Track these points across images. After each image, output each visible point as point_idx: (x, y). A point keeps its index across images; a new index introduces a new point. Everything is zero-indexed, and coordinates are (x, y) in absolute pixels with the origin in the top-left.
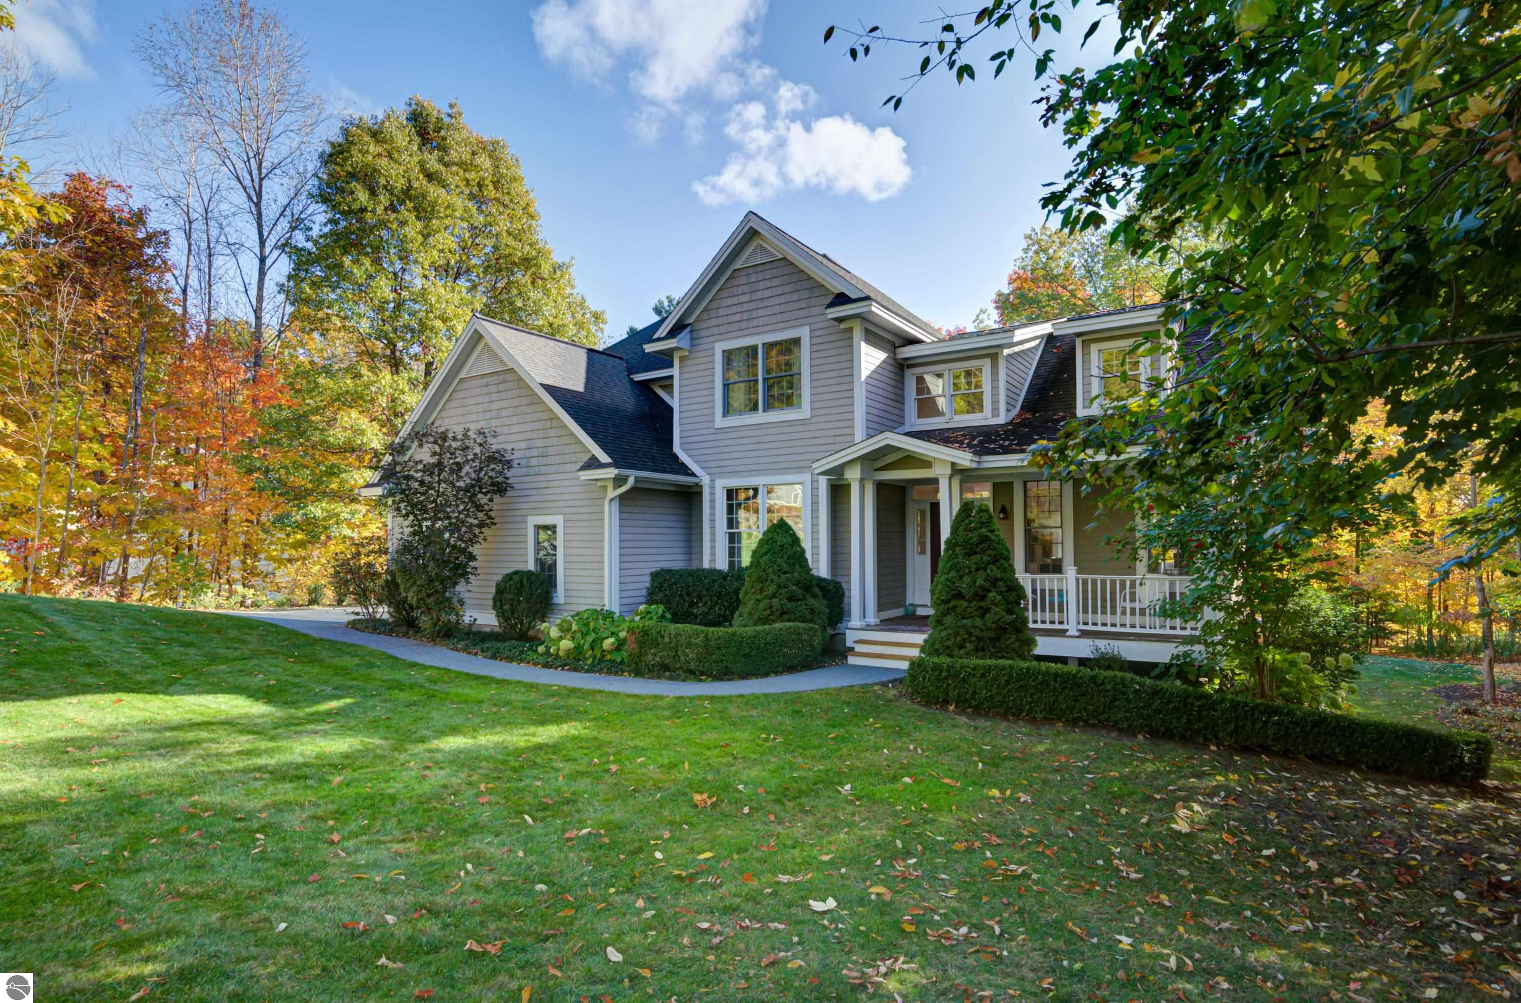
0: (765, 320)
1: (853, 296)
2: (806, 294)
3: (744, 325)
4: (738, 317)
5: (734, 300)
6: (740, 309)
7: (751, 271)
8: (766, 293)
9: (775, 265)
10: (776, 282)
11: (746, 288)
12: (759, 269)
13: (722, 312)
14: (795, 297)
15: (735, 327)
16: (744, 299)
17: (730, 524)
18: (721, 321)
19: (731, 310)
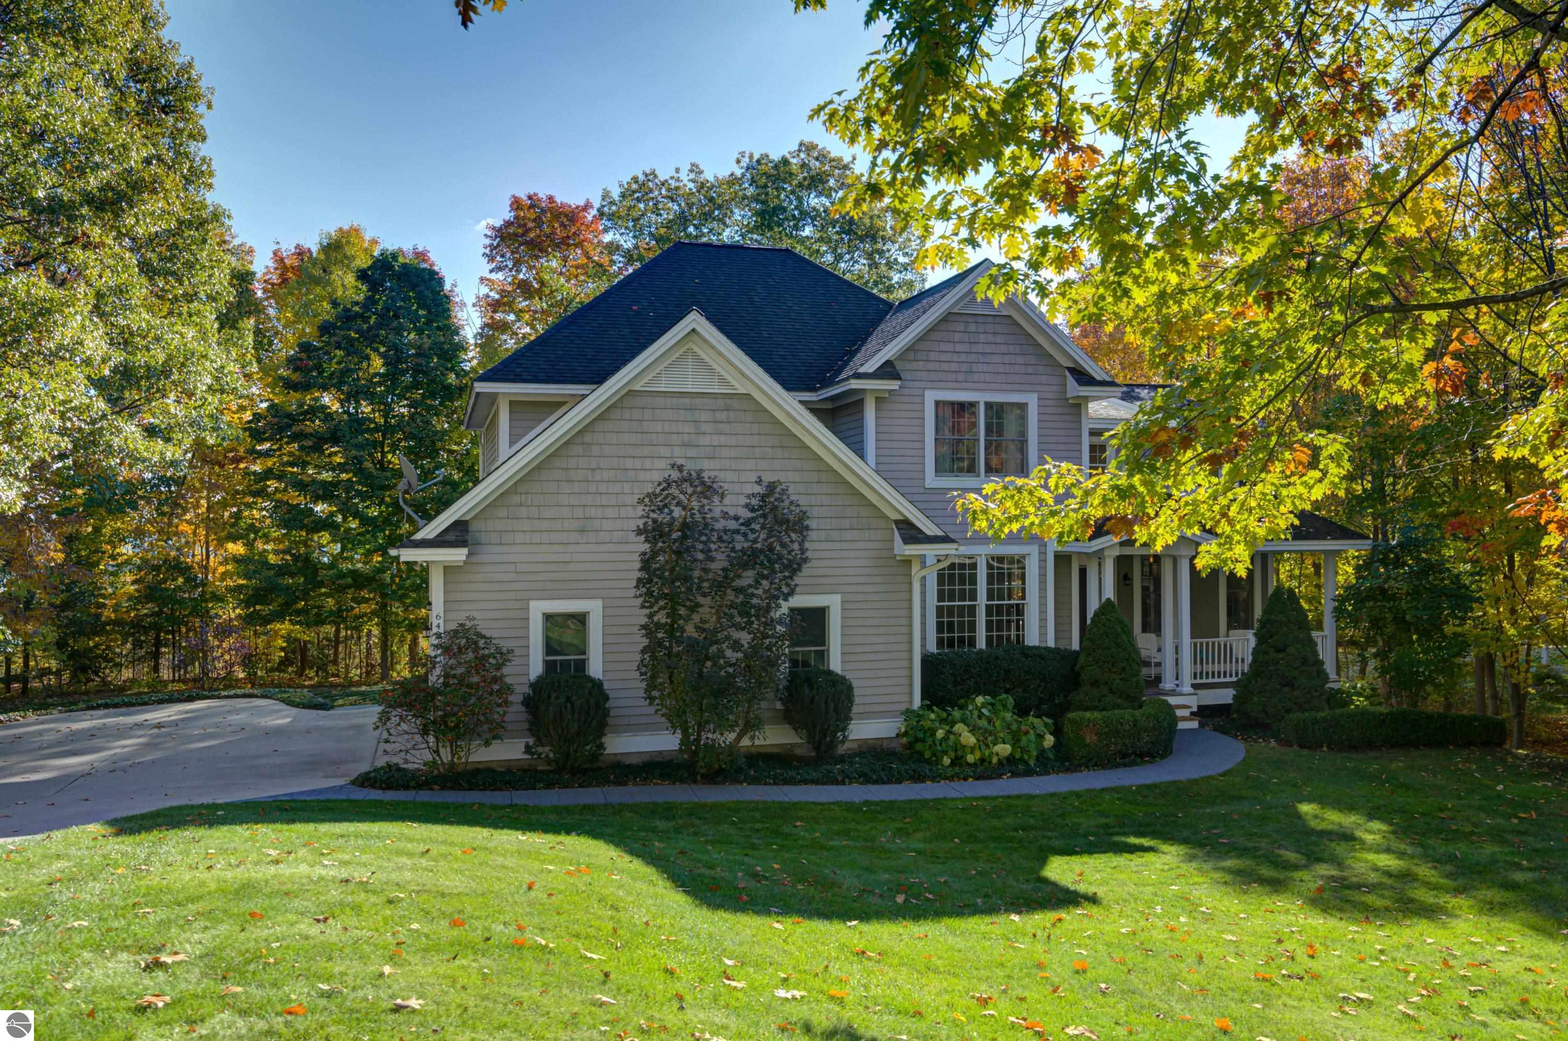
0: (988, 377)
1: (1098, 378)
2: (1033, 360)
3: (961, 377)
4: (954, 367)
5: (949, 347)
6: (956, 358)
7: (971, 319)
8: (988, 349)
9: (997, 320)
10: (999, 339)
11: (966, 337)
12: (980, 320)
13: (933, 356)
14: (1020, 360)
15: (951, 376)
16: (959, 348)
17: (941, 596)
18: (931, 366)
19: (945, 357)
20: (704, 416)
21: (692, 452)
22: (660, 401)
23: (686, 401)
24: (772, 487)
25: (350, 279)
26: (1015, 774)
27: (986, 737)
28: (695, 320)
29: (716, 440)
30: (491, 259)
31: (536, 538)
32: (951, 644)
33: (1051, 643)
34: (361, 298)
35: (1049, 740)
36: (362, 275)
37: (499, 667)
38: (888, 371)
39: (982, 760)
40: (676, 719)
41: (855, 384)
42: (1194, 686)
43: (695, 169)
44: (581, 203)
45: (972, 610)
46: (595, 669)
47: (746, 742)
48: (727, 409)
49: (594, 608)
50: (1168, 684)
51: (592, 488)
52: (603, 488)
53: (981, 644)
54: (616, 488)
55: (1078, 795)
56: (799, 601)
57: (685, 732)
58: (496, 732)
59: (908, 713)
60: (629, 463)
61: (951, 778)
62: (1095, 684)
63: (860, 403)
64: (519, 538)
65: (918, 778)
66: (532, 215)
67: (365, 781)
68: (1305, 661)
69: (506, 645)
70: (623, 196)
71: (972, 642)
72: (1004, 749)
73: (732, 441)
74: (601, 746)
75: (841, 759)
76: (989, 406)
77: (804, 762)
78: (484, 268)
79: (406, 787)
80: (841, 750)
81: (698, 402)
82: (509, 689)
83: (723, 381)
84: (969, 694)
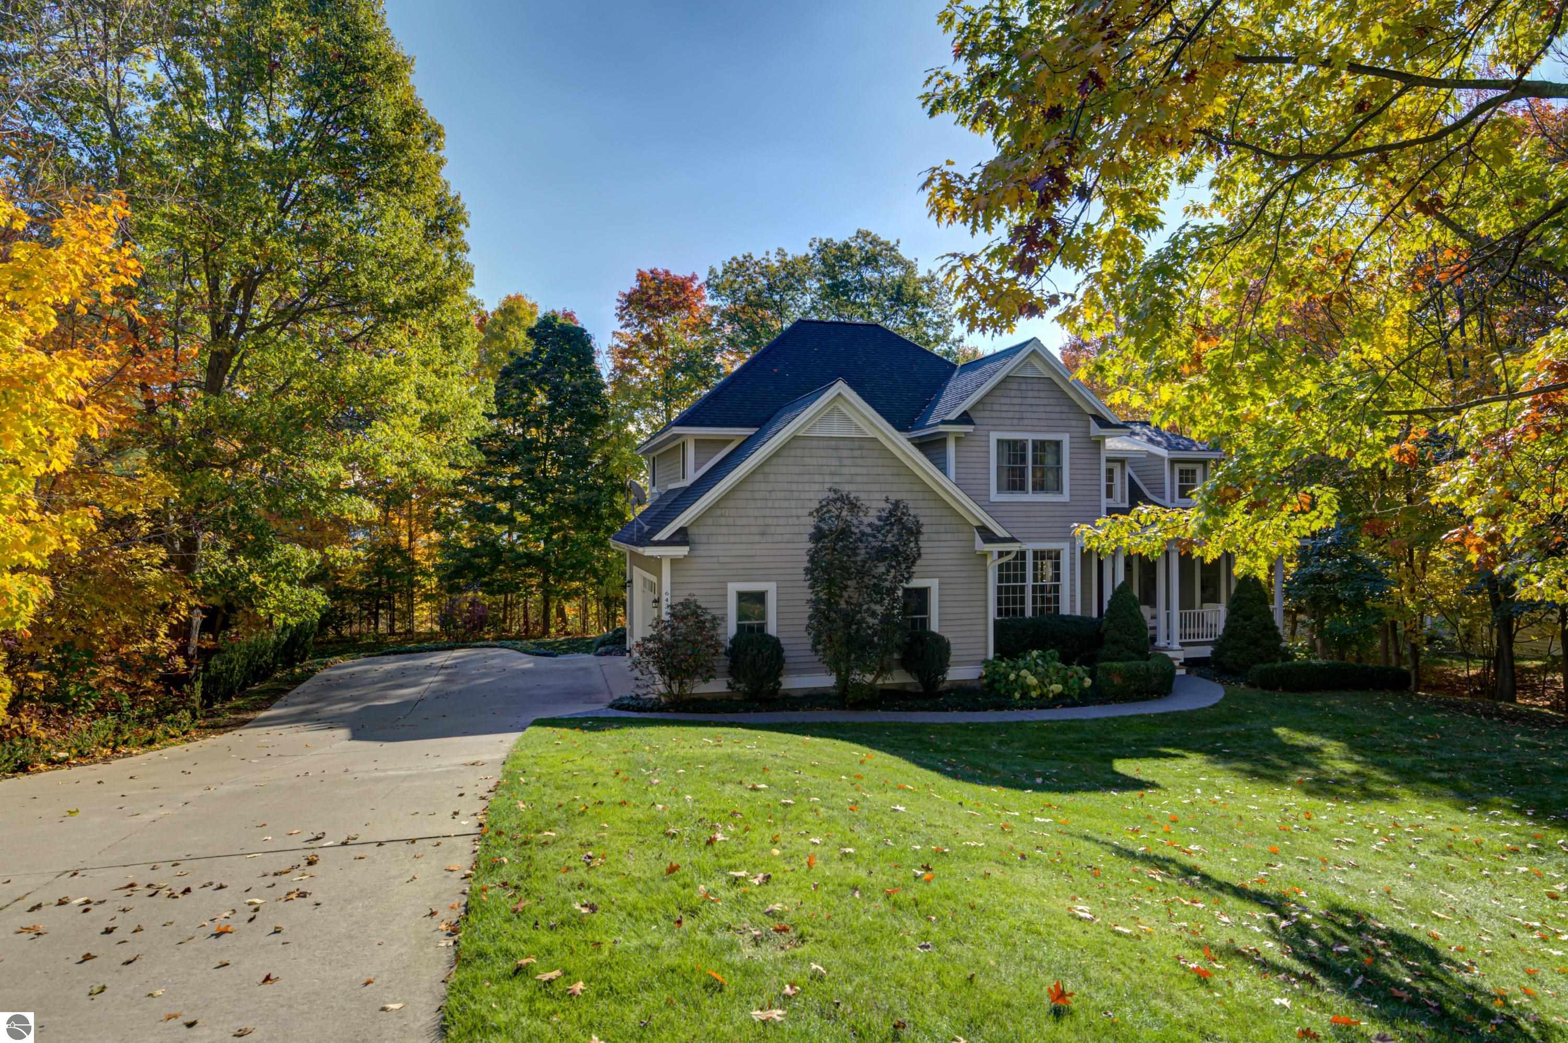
0: (1035, 422)
1: (1113, 422)
2: (1065, 409)
3: (1015, 422)
4: (1010, 415)
5: (1008, 401)
6: (1012, 408)
7: (1023, 381)
8: (1033, 401)
9: (1041, 381)
10: (1042, 394)
11: (1018, 394)
12: (1029, 381)
13: (996, 407)
14: (1058, 409)
15: (1008, 422)
16: (1015, 401)
17: (1001, 579)
18: (995, 414)
19: (1005, 408)
20: (845, 453)
21: (837, 479)
22: (815, 443)
23: (833, 443)
24: (897, 504)
25: (522, 336)
26: (1065, 706)
27: (1044, 679)
28: (840, 387)
29: (853, 470)
30: (622, 318)
31: (732, 539)
32: (1007, 614)
33: (1078, 613)
34: (529, 349)
35: (1088, 682)
36: (531, 333)
37: (714, 628)
38: (965, 418)
39: (1042, 696)
40: (834, 666)
41: (942, 428)
42: (1182, 644)
43: (781, 252)
44: (689, 275)
45: (1022, 589)
46: (772, 629)
47: (880, 682)
48: (861, 448)
49: (770, 588)
50: (1161, 642)
51: (770, 504)
52: (777, 504)
53: (1029, 613)
54: (785, 504)
55: (1114, 719)
56: (916, 583)
57: (839, 675)
58: (709, 674)
59: (986, 662)
60: (794, 487)
61: (1021, 708)
62: (1115, 642)
63: (944, 441)
64: (721, 539)
65: (999, 707)
66: (653, 284)
67: (618, 705)
68: (1266, 628)
69: (717, 613)
70: (725, 272)
71: (1022, 611)
72: (1057, 688)
73: (864, 471)
74: (780, 684)
75: (941, 694)
76: (1034, 442)
77: (916, 695)
78: (617, 325)
79: (651, 710)
80: (942, 687)
81: (841, 443)
82: (719, 644)
83: (858, 428)
84: (1027, 649)
